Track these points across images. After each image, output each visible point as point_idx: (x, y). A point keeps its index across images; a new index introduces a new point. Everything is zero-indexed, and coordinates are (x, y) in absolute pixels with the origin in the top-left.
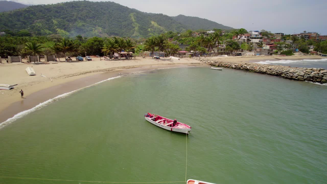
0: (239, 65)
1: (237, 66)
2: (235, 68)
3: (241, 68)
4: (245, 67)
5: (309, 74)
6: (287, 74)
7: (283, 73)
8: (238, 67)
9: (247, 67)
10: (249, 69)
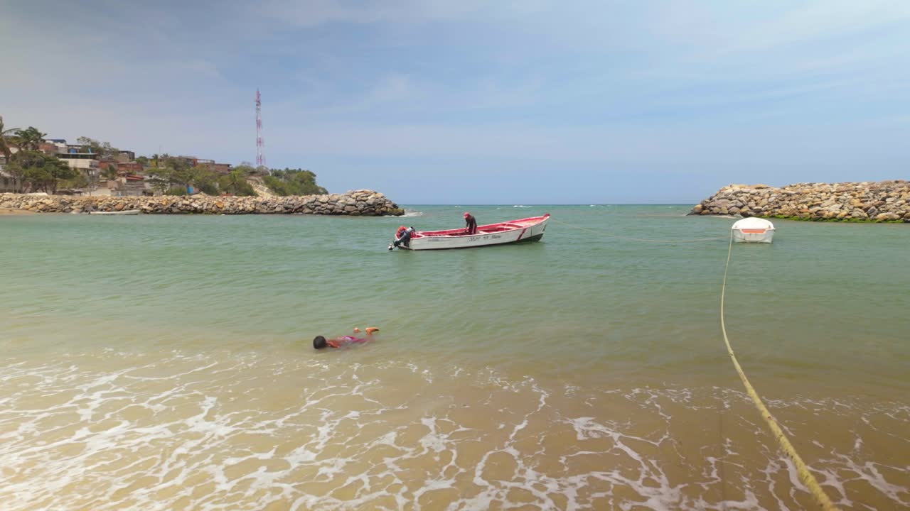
0: (164, 203)
1: (156, 206)
2: (152, 212)
3: (175, 210)
4: (186, 205)
5: (365, 201)
6: (316, 206)
7: (302, 206)
8: (161, 209)
9: (191, 206)
10: (200, 209)
